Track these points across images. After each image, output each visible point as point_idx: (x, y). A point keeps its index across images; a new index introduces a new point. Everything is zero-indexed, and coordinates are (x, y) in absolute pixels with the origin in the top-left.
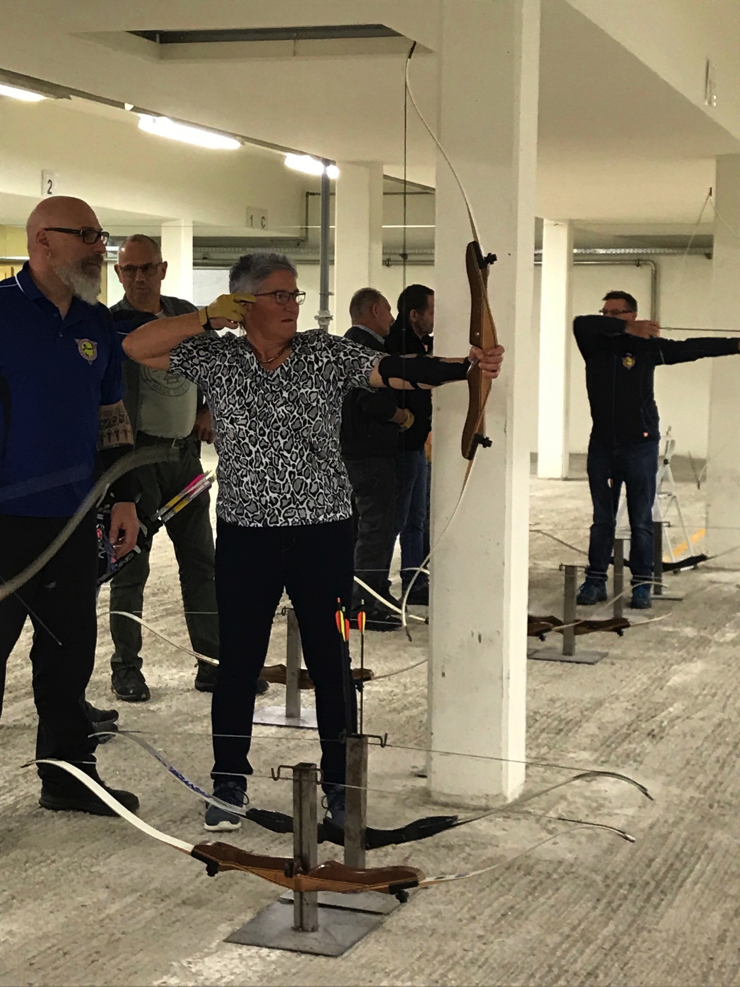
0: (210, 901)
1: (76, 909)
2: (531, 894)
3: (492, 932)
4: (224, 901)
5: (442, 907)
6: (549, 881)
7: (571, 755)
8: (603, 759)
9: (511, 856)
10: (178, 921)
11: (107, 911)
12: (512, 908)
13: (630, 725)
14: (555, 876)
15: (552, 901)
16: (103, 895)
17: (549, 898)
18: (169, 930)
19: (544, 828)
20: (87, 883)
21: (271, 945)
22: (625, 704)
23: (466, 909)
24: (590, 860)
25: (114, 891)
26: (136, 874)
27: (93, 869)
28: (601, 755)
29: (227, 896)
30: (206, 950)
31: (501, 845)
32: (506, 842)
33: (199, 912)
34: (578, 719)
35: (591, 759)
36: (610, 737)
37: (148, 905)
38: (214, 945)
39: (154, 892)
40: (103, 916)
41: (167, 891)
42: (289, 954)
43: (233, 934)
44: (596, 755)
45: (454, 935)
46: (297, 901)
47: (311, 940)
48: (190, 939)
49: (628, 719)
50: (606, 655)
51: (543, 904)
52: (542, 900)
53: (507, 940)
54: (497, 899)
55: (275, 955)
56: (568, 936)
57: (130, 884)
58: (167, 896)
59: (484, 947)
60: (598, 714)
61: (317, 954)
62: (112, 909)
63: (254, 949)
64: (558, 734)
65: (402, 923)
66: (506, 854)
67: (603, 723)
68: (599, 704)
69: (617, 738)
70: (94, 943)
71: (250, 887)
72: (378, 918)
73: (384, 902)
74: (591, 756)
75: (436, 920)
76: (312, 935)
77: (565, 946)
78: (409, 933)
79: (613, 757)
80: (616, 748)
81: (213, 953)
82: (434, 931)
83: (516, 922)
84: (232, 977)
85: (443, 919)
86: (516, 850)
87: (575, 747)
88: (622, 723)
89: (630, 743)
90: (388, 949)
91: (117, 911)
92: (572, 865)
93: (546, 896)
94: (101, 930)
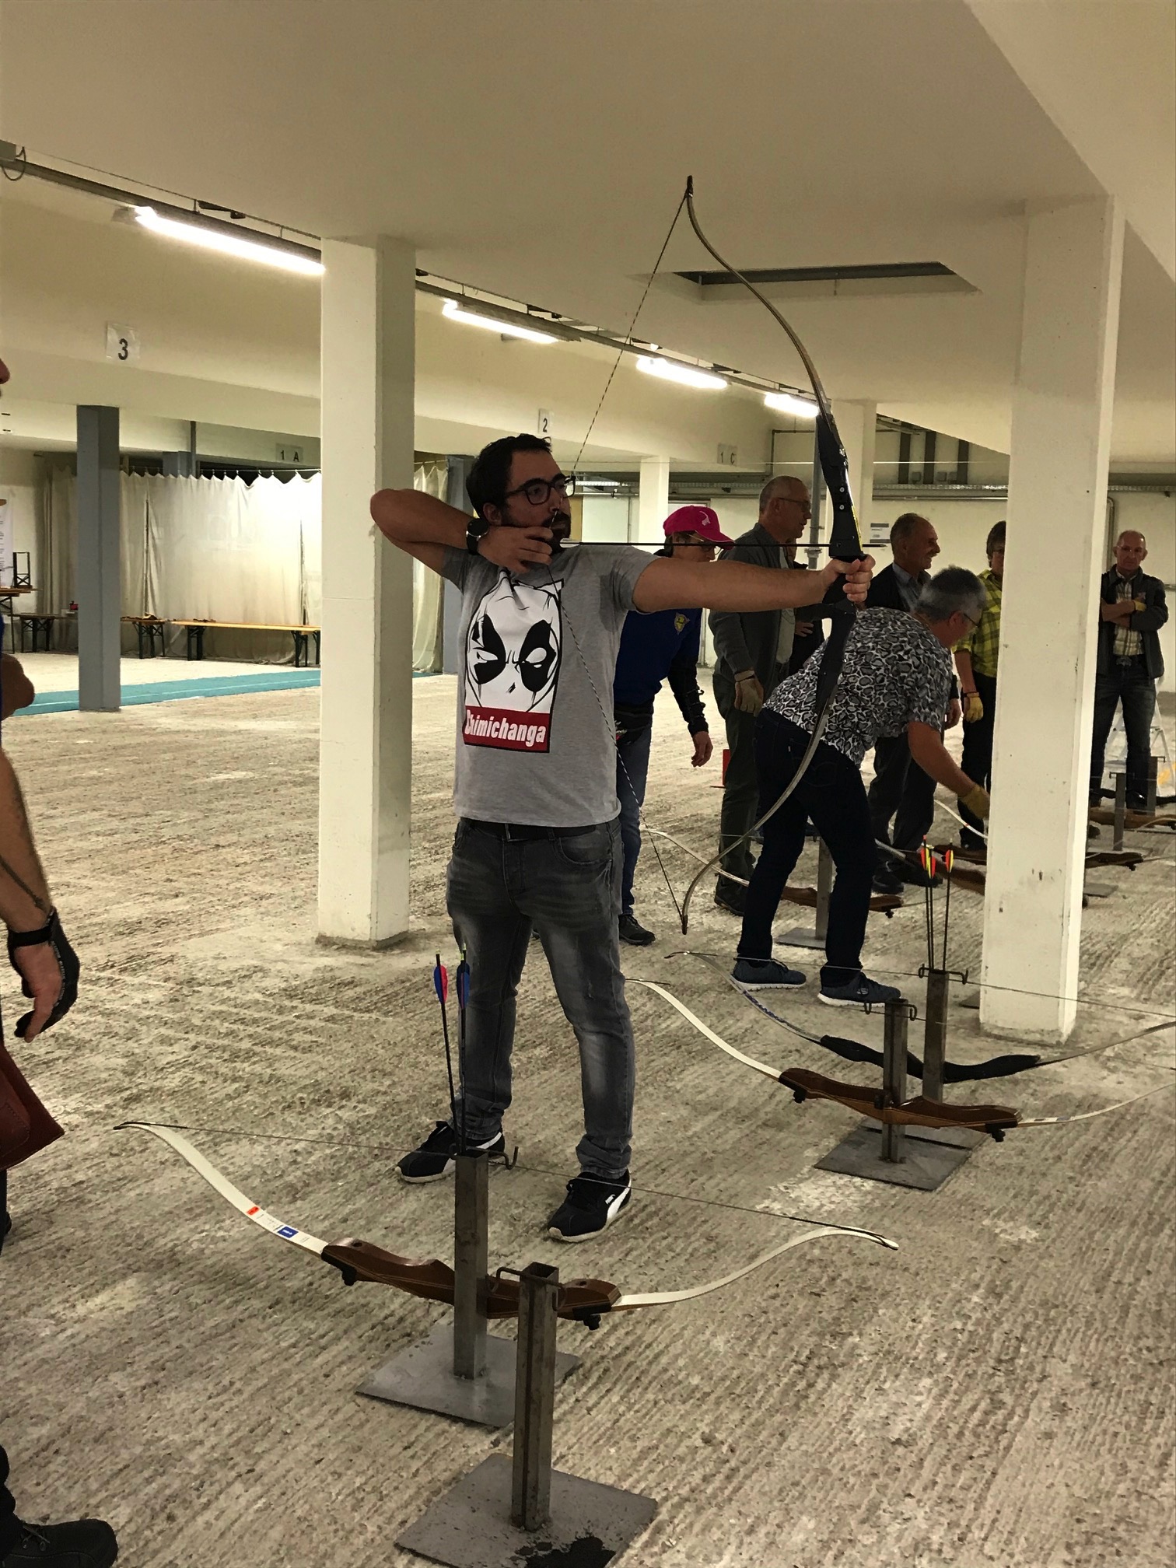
0: (789, 1124)
1: (661, 1124)
2: (1109, 1135)
3: (1082, 1174)
4: (804, 1125)
5: (1023, 1145)
6: (1123, 1122)
7: (1112, 991)
8: (1143, 996)
9: (1079, 1095)
10: (764, 1143)
11: (694, 1129)
12: (1095, 1149)
13: (1162, 962)
14: (1128, 1117)
15: (1133, 1144)
16: (684, 1111)
17: (1129, 1141)
18: (758, 1152)
19: (1104, 1066)
20: (666, 1098)
21: (864, 1174)
22: (1150, 940)
23: (1047, 1148)
24: (1160, 1103)
25: (695, 1108)
26: (711, 1092)
27: (670, 1084)
28: (1141, 993)
29: (805, 1120)
30: (799, 1175)
31: (1066, 1082)
32: (1069, 1078)
33: (782, 1135)
34: (1107, 953)
35: (1133, 996)
36: (1145, 974)
37: (730, 1125)
38: (805, 1170)
39: (733, 1112)
40: (690, 1133)
41: (747, 1112)
42: (882, 1185)
43: (821, 1161)
44: (1136, 992)
45: (1044, 1175)
46: (886, 1132)
47: (899, 1172)
48: (781, 1163)
49: (1156, 955)
50: (1115, 889)
51: (1125, 1147)
52: (1123, 1141)
53: (1099, 1184)
54: (1077, 1139)
55: (869, 1185)
56: (1161, 1182)
57: (708, 1101)
58: (747, 1117)
59: (1078, 1189)
60: (1126, 948)
61: (911, 1187)
62: (697, 1127)
63: (847, 1178)
64: (1091, 968)
65: (987, 1159)
66: (1073, 1091)
67: (1133, 959)
68: (1124, 938)
69: (1152, 975)
70: (688, 1160)
71: (826, 1112)
72: (962, 1152)
73: (964, 1136)
74: (1132, 992)
75: (1021, 1158)
76: (903, 1166)
77: (1161, 1192)
78: (999, 1170)
79: (1154, 995)
80: (1154, 985)
81: (807, 1179)
82: (1022, 1170)
83: (1103, 1165)
84: (833, 1206)
85: (1027, 1157)
86: (1081, 1088)
87: (1112, 983)
88: (1152, 959)
89: (1167, 980)
90: (980, 1186)
91: (703, 1129)
92: (1143, 1106)
93: (1126, 1138)
94: (692, 1149)
